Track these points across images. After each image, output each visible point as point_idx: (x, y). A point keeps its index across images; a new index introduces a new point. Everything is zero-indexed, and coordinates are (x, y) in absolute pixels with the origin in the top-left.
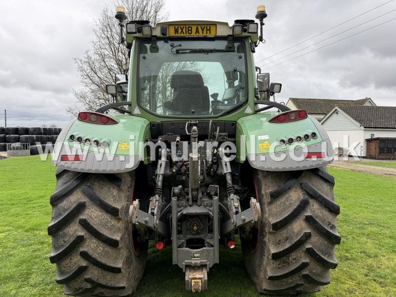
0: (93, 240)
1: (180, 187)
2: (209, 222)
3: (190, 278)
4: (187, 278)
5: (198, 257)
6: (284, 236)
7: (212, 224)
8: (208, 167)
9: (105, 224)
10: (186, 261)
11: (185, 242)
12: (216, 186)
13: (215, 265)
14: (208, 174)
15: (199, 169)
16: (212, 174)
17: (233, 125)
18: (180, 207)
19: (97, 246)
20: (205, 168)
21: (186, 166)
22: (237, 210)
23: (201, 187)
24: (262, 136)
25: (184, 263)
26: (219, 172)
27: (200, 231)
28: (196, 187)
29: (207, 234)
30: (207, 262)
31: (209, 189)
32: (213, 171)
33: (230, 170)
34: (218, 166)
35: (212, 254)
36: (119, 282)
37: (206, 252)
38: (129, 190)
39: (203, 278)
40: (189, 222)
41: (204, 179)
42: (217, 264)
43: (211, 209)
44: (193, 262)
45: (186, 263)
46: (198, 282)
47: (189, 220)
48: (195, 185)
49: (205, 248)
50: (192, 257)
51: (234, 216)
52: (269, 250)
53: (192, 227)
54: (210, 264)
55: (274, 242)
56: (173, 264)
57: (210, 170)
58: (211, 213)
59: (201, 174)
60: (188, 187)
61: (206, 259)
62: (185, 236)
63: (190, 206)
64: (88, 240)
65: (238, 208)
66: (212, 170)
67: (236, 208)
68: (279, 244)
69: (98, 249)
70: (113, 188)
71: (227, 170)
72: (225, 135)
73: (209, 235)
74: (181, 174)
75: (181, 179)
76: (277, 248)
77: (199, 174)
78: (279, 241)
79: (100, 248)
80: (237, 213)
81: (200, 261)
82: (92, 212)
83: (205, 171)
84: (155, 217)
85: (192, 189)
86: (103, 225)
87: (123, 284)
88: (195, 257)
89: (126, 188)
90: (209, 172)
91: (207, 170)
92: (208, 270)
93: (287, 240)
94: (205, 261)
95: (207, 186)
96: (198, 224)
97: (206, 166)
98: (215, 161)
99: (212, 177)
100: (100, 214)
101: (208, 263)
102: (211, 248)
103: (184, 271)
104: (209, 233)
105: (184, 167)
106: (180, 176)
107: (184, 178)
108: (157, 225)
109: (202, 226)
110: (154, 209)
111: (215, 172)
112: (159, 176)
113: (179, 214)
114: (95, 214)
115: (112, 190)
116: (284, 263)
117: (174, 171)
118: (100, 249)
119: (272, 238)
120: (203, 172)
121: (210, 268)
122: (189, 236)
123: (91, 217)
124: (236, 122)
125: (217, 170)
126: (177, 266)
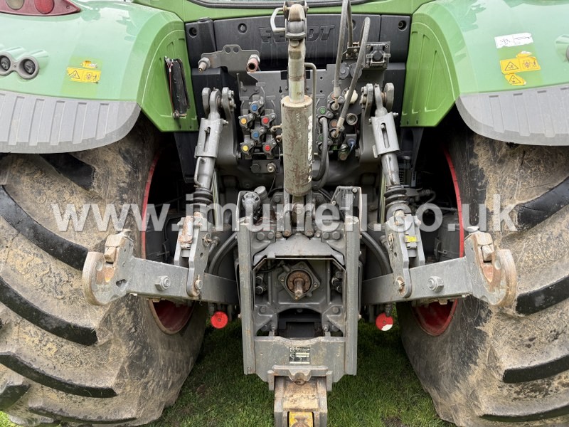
0: (27, 329)
1: (261, 190)
2: (332, 275)
3: (285, 409)
4: (278, 408)
5: (304, 359)
6: (548, 328)
7: (341, 280)
8: (333, 139)
9: (55, 288)
10: (276, 367)
11: (276, 320)
12: (355, 189)
13: (346, 379)
14: (334, 157)
15: (310, 144)
16: (343, 156)
17: (403, 24)
18: (260, 241)
19: (40, 341)
20: (326, 141)
21: (275, 134)
22: (413, 255)
23: (314, 190)
24: (509, 37)
25: (270, 372)
26: (363, 151)
27: (310, 295)
28: (302, 191)
29: (326, 303)
30: (327, 370)
31: (335, 196)
32: (348, 148)
33: (394, 146)
34: (359, 138)
35: (339, 354)
36: (117, 410)
37: (325, 350)
38: (125, 196)
39: (315, 410)
40: (284, 274)
41: (323, 170)
42: (351, 376)
43: (340, 246)
44: (294, 369)
45: (277, 371)
46: (304, 419)
47: (284, 271)
48: (297, 186)
49: (321, 339)
50: (291, 359)
51: (406, 270)
52: (494, 357)
53: (291, 284)
54: (334, 375)
55: (514, 339)
56: (245, 373)
57: (339, 146)
58: (339, 257)
59: (315, 158)
60: (282, 190)
61: (324, 364)
62: (275, 305)
63: (287, 238)
64: (15, 329)
65: (415, 249)
66: (344, 146)
67: (409, 249)
68: (529, 346)
69: (45, 348)
70: (72, 193)
71: (387, 144)
72: (384, 47)
73: (332, 305)
74: (263, 157)
75: (263, 171)
76: (522, 355)
77: (310, 157)
78: (531, 340)
79: (49, 345)
80: (412, 262)
81: (309, 369)
82: (16, 255)
83: (324, 148)
84: (192, 270)
85: (291, 196)
86: (49, 292)
87: (130, 412)
88: (297, 359)
89: (114, 191)
90: (336, 153)
91: (330, 147)
92: (330, 388)
93: (556, 339)
94: (323, 368)
95: (330, 188)
96: (307, 279)
97: (330, 136)
98: (351, 123)
99: (344, 164)
100: (39, 261)
101: (330, 373)
102: (338, 340)
103: (271, 387)
104: (331, 300)
105: (271, 141)
106: (262, 162)
107: (271, 168)
108: (196, 289)
109: (316, 284)
110: (189, 249)
111: (352, 153)
112: (202, 162)
113: (258, 258)
114: (24, 263)
115: (67, 196)
116: (532, 391)
117: (245, 148)
118: (50, 349)
119: (509, 329)
120: (320, 152)
121: (334, 385)
122: (285, 304)
123: (14, 270)
124: (411, 15)
125: (357, 146)
126: (254, 377)
